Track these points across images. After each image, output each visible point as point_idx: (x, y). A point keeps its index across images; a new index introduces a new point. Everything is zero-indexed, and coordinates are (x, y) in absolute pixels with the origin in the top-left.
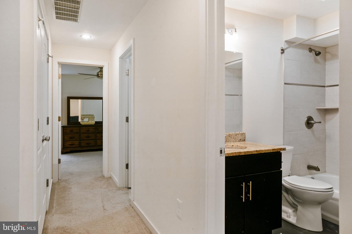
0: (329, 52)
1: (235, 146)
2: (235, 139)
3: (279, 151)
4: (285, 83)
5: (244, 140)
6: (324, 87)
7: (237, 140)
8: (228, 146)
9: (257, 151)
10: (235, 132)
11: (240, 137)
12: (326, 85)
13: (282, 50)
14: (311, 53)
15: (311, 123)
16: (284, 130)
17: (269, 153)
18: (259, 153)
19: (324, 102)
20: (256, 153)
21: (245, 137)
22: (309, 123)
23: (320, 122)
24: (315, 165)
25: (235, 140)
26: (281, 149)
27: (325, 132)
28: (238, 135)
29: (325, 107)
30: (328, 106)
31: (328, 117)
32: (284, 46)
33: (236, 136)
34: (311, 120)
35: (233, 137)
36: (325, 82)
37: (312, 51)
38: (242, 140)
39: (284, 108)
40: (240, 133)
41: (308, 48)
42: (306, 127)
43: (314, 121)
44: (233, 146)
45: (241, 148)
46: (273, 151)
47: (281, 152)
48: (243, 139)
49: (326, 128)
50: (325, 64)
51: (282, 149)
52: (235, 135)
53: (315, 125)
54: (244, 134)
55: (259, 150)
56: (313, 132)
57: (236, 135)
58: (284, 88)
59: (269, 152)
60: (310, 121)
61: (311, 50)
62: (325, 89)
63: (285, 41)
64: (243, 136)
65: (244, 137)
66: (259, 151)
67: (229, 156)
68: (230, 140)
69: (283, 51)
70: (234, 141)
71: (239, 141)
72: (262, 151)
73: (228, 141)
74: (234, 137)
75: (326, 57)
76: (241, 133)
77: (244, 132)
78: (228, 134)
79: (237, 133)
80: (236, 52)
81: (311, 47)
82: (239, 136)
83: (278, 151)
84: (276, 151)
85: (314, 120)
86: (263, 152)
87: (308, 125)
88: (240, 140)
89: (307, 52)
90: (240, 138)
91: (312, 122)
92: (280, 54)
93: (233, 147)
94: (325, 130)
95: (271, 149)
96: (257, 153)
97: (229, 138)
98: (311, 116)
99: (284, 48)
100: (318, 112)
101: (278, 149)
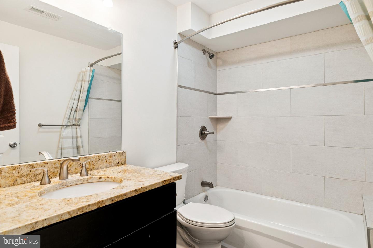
0: (220, 58)
1: (104, 178)
2: (109, 163)
3: (172, 181)
4: (178, 85)
5: (125, 163)
6: (216, 94)
7: (113, 164)
8: (92, 179)
9: (136, 190)
10: (110, 152)
11: (117, 159)
12: (218, 93)
13: (175, 43)
14: (204, 56)
15: (205, 134)
16: (177, 143)
17: (158, 188)
18: (140, 193)
19: (216, 111)
20: (134, 194)
21: (126, 158)
22: (203, 134)
23: (213, 133)
24: (209, 181)
25: (108, 165)
26: (175, 178)
27: (217, 143)
28: (114, 157)
29: (217, 116)
30: (219, 115)
31: (219, 126)
32: (178, 39)
33: (111, 159)
34: (205, 131)
35: (104, 161)
36: (216, 89)
37: (206, 53)
38: (120, 163)
39: (178, 116)
40: (118, 152)
41: (202, 49)
42: (200, 139)
43: (208, 132)
44: (100, 178)
45: (114, 180)
46: (164, 184)
47: (175, 182)
48: (123, 161)
49: (218, 139)
50: (216, 70)
51: (177, 178)
52: (108, 157)
53: (208, 136)
54: (123, 154)
55: (140, 187)
56: (206, 143)
57: (111, 157)
58: (178, 91)
59: (158, 186)
60: (203, 131)
61: (204, 52)
62: (217, 96)
63: (179, 33)
64: (122, 157)
65: (124, 157)
66: (140, 189)
67: (73, 216)
68: (100, 166)
69: (176, 45)
70: (106, 167)
71: (116, 166)
72: (146, 188)
73: (96, 167)
74: (107, 160)
75: (218, 63)
76: (120, 153)
77: (124, 151)
78: (97, 156)
79: (113, 153)
80: (111, 29)
81: (205, 49)
82: (116, 157)
83: (170, 182)
84: (168, 183)
85: (207, 130)
86: (148, 190)
87: (202, 136)
88: (118, 164)
89: (201, 52)
90: (117, 161)
91: (206, 132)
92: (173, 48)
93: (101, 180)
94: (217, 140)
95: (160, 182)
96: (137, 194)
97: (99, 162)
98: (205, 126)
99: (177, 41)
100: (211, 121)
101: (171, 179)
